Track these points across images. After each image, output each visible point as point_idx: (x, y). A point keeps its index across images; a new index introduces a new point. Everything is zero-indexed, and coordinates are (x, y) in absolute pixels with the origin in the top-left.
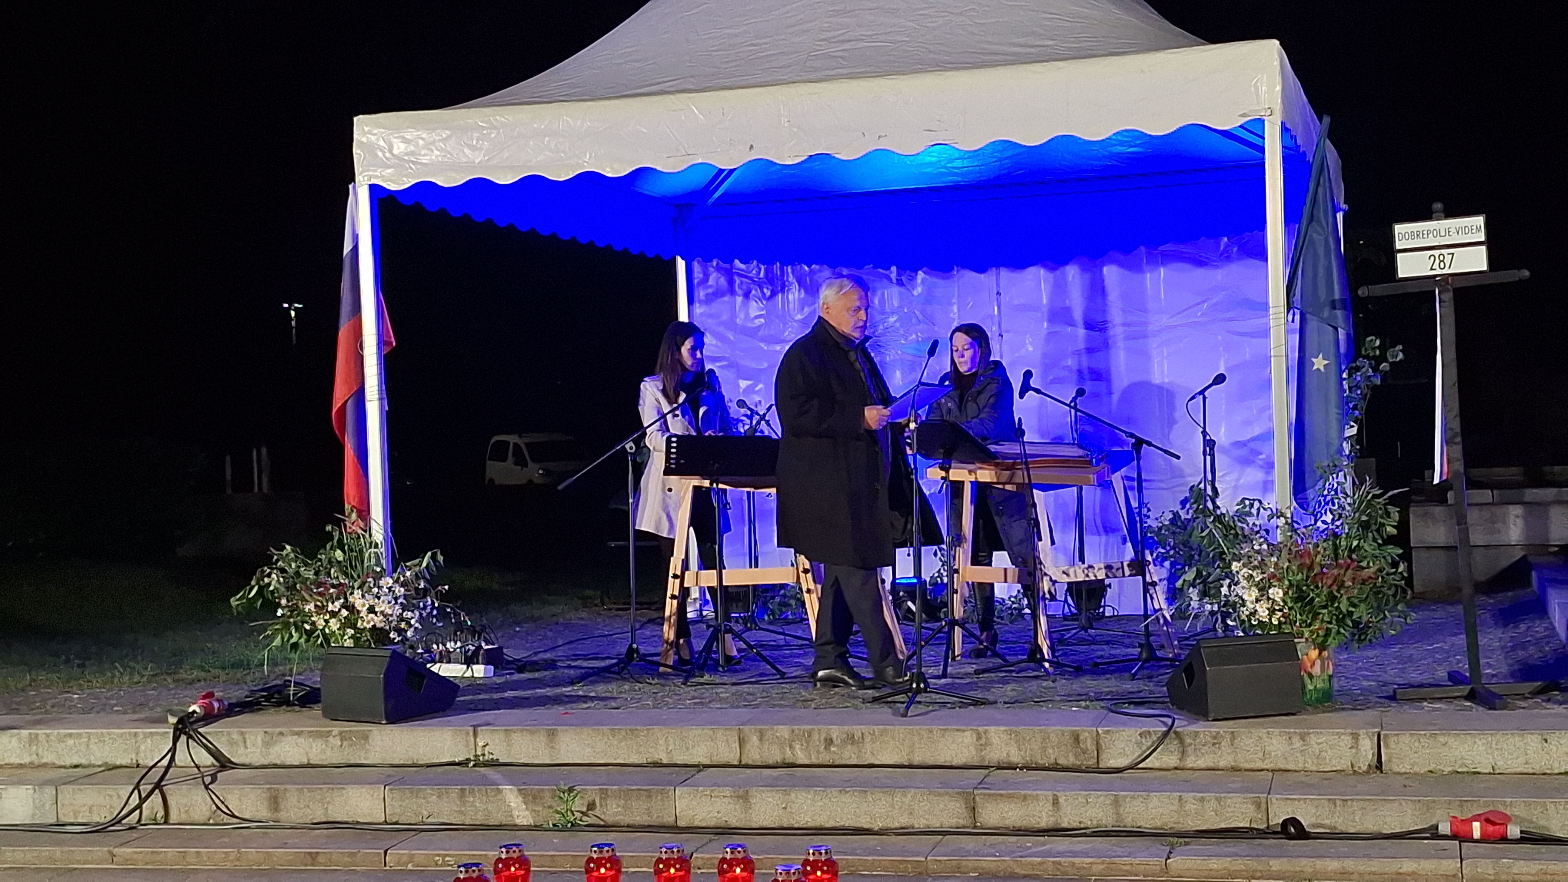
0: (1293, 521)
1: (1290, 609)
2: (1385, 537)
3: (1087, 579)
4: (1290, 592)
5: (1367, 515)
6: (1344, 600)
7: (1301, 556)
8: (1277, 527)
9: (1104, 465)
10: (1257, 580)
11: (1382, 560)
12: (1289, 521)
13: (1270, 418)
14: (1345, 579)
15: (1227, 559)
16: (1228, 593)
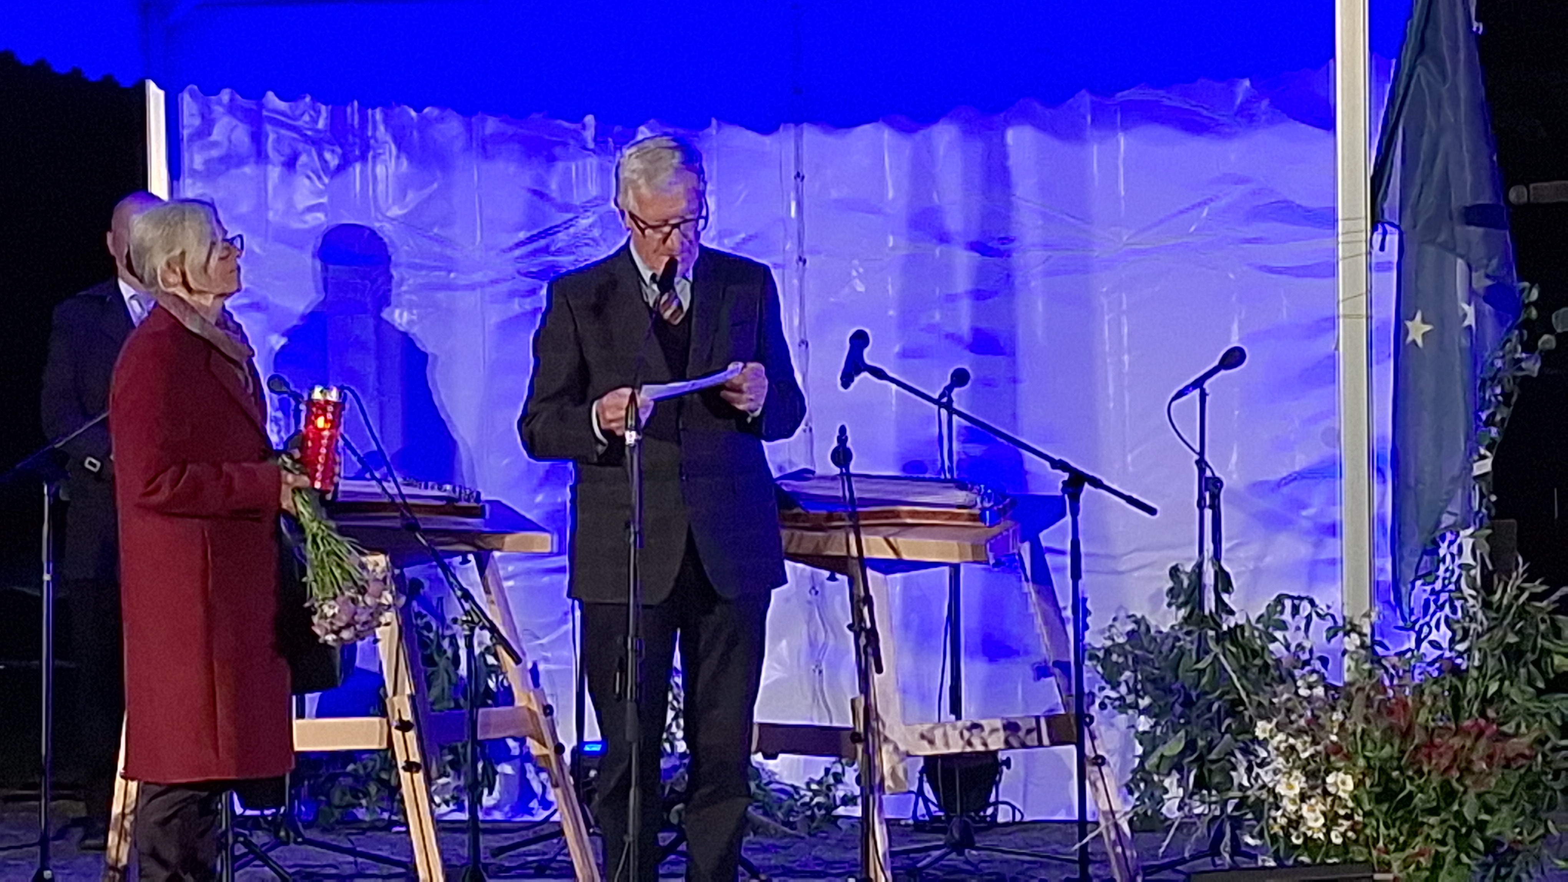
0: (1374, 642)
1: (1366, 814)
2: (1552, 676)
3: (968, 749)
4: (1368, 782)
5: (1516, 633)
6: (1471, 798)
7: (1391, 712)
8: (1344, 652)
9: (1010, 523)
10: (1304, 755)
11: (1545, 721)
12: (1368, 641)
13: (1333, 437)
14: (1474, 757)
15: (1246, 713)
16: (1246, 783)
